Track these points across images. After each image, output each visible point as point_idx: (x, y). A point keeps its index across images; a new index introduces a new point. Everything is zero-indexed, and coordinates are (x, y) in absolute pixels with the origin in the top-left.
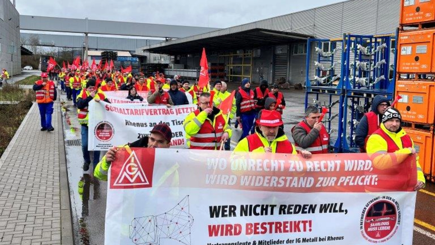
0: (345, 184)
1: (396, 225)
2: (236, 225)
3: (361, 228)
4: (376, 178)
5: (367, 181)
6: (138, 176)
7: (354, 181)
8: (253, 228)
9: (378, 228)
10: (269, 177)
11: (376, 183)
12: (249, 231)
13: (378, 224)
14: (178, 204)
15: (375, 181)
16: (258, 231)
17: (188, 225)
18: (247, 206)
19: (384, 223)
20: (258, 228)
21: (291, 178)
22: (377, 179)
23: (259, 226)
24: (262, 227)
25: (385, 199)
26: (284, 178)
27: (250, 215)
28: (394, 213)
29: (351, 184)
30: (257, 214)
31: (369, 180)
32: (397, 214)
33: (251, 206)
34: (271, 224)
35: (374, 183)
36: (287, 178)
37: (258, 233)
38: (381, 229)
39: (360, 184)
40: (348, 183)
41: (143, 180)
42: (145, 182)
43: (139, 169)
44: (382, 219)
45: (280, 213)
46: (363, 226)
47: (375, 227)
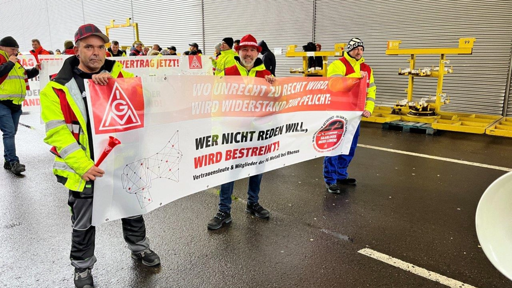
0: (305, 104)
1: (342, 137)
2: (217, 153)
3: (313, 141)
4: (329, 97)
5: (322, 100)
6: (130, 116)
7: (312, 101)
8: (232, 154)
9: (326, 141)
10: (248, 101)
11: (329, 102)
12: (228, 157)
13: (328, 137)
14: (169, 142)
15: (328, 101)
16: (236, 156)
17: (177, 162)
18: (228, 134)
19: (331, 137)
20: (236, 154)
21: (268, 102)
22: (330, 99)
23: (238, 152)
24: (240, 152)
25: (339, 119)
26: (261, 102)
27: (231, 142)
28: (342, 127)
29: (310, 103)
30: (237, 142)
31: (323, 99)
32: (344, 128)
33: (232, 134)
34: (248, 149)
35: (328, 102)
36: (264, 102)
37: (236, 158)
38: (329, 142)
39: (317, 103)
40: (308, 102)
41: (134, 120)
42: (137, 122)
43: (129, 108)
44: (331, 133)
45: (259, 139)
46: (315, 139)
47: (325, 139)
